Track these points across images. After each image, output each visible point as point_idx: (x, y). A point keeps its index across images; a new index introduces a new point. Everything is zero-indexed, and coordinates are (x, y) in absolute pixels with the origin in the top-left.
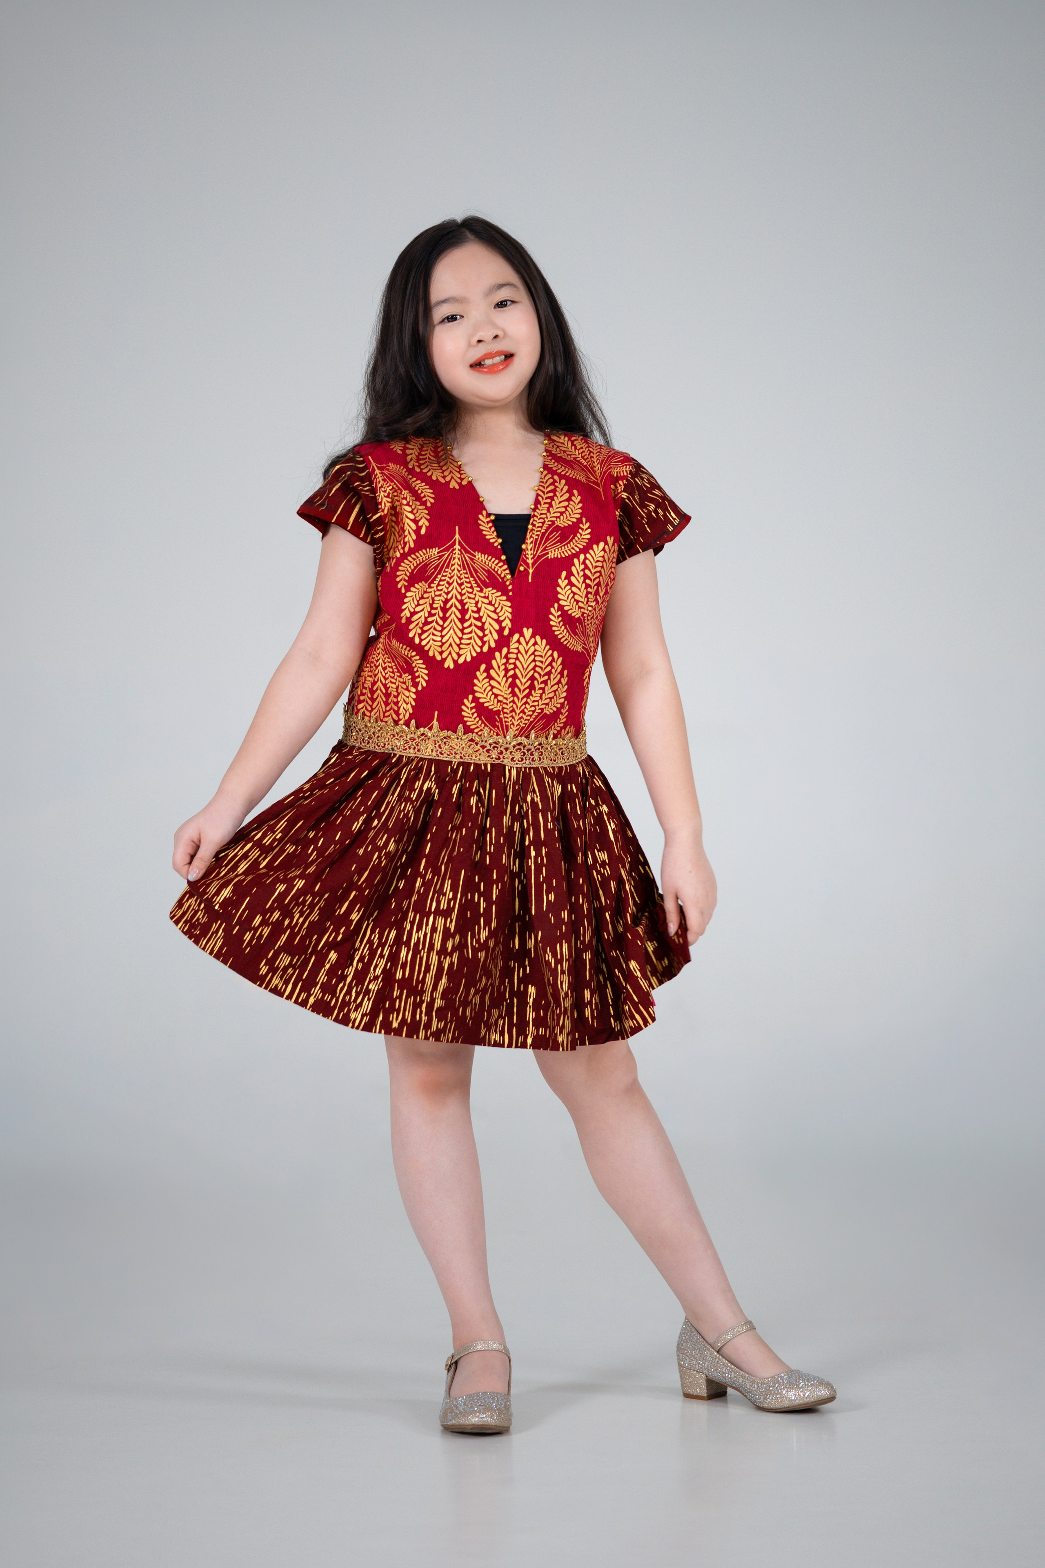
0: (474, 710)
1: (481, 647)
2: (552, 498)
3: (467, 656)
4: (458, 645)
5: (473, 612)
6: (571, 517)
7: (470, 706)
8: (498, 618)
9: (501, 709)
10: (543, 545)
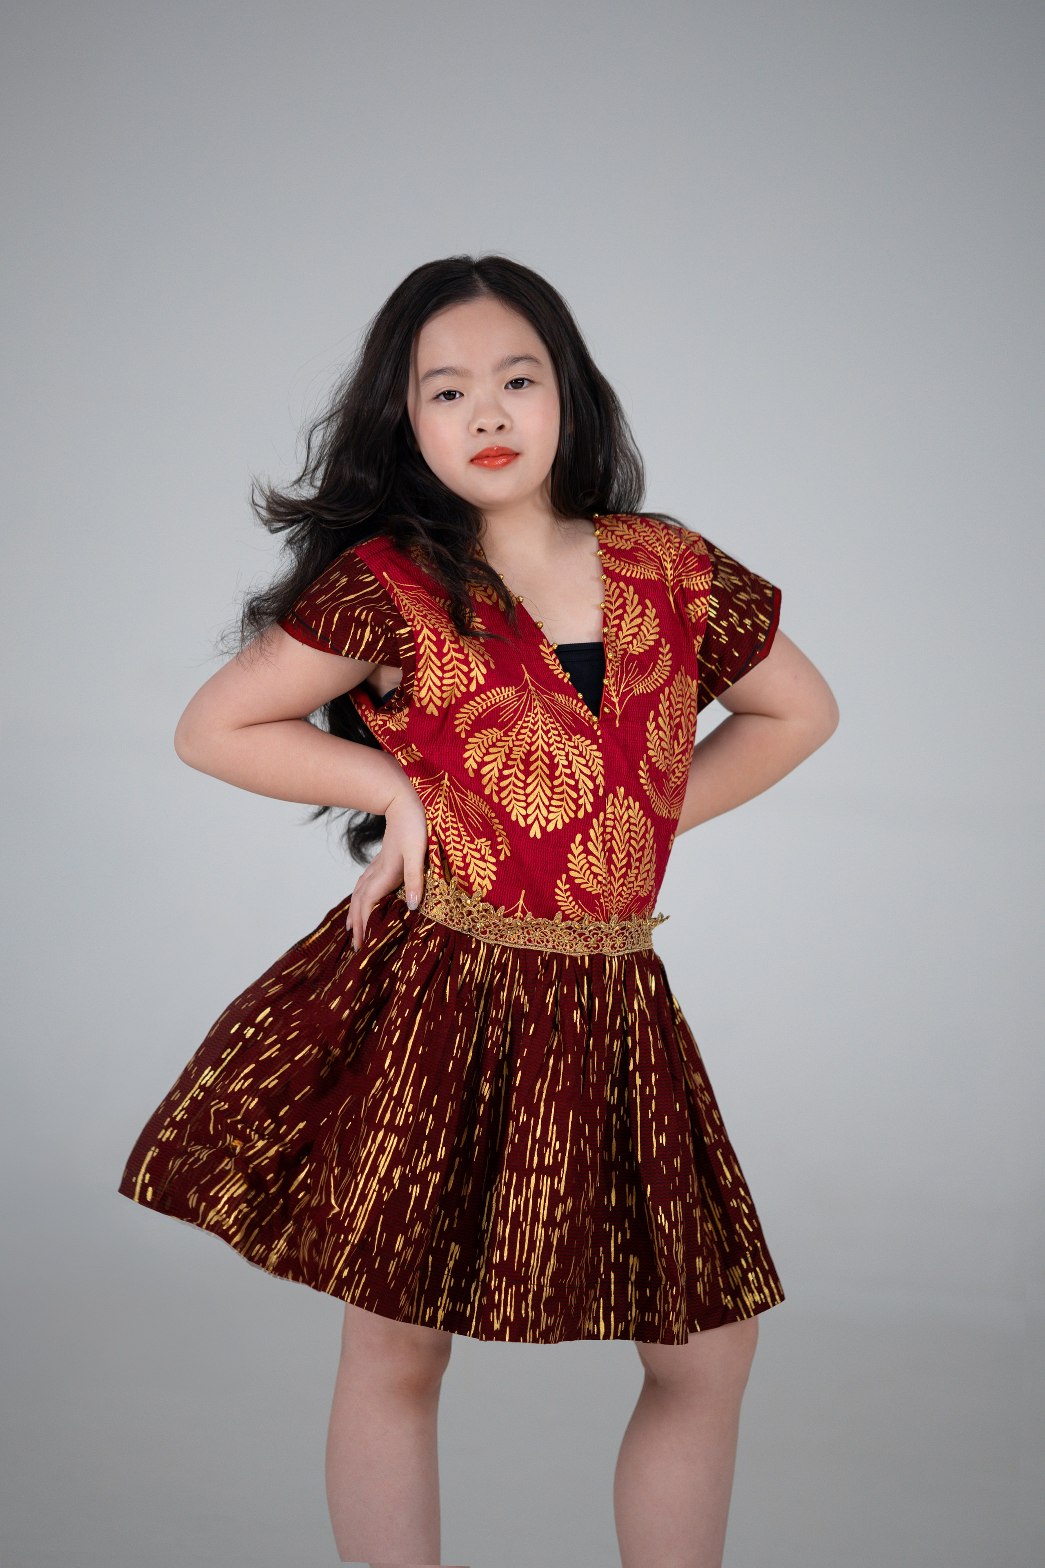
0: (568, 893)
1: (576, 812)
2: (621, 617)
3: (558, 820)
4: (547, 807)
5: (564, 766)
6: (647, 640)
7: (563, 888)
8: (592, 774)
9: (601, 892)
10: (625, 679)
